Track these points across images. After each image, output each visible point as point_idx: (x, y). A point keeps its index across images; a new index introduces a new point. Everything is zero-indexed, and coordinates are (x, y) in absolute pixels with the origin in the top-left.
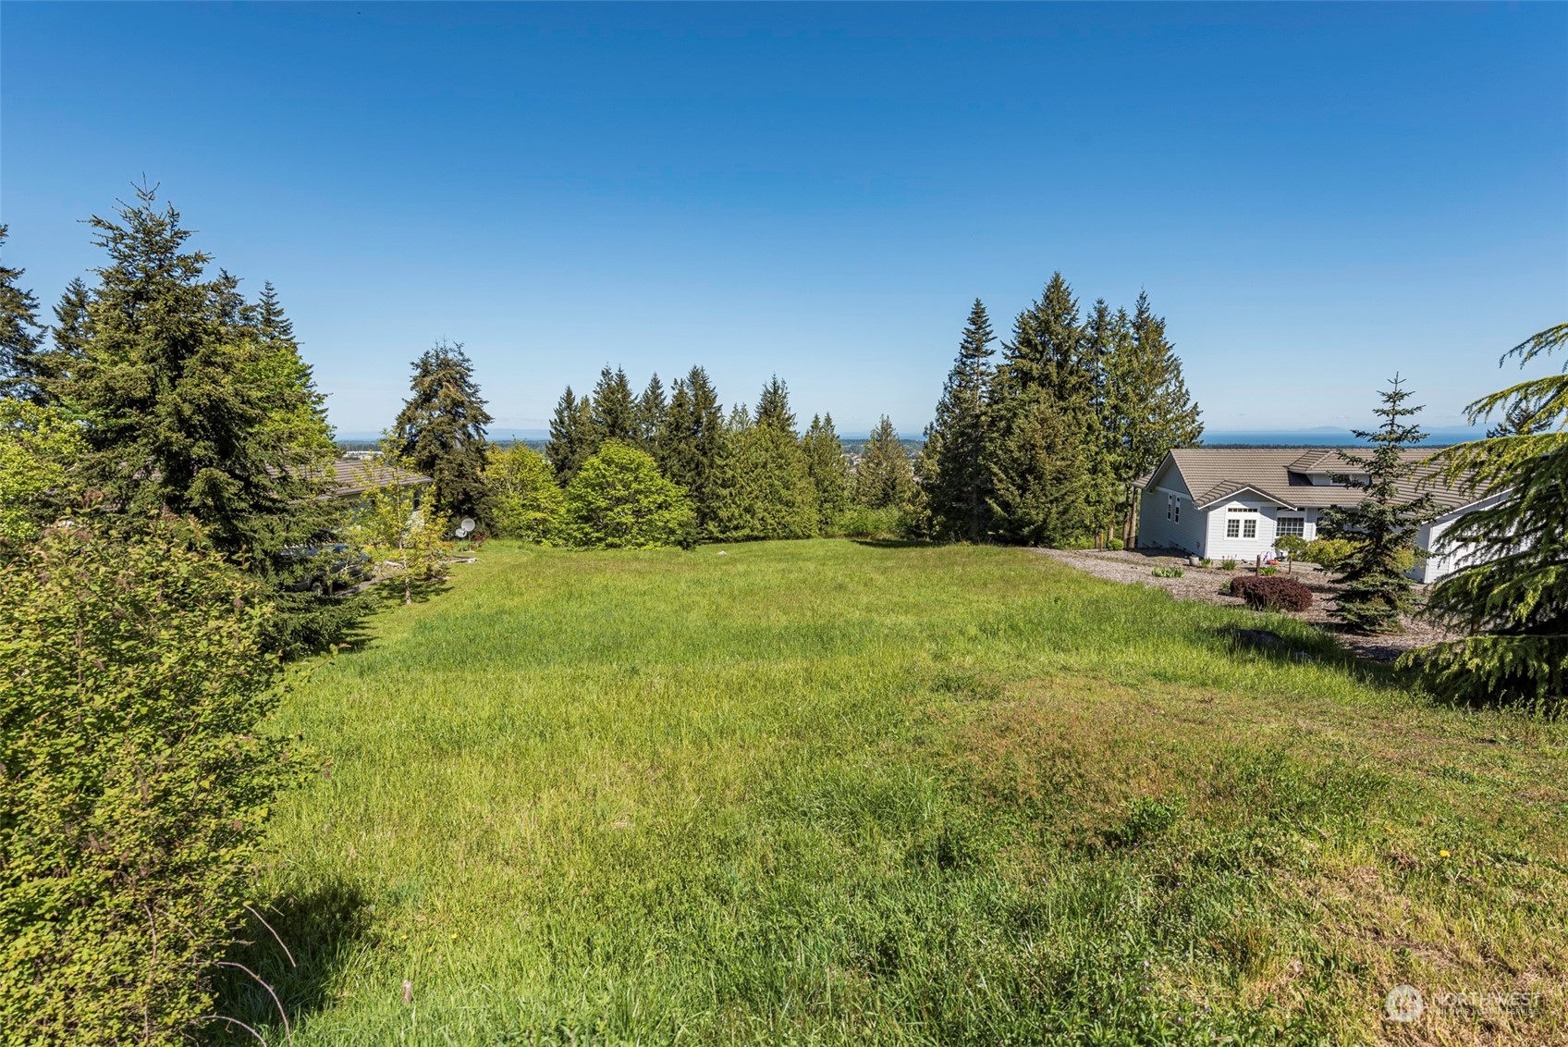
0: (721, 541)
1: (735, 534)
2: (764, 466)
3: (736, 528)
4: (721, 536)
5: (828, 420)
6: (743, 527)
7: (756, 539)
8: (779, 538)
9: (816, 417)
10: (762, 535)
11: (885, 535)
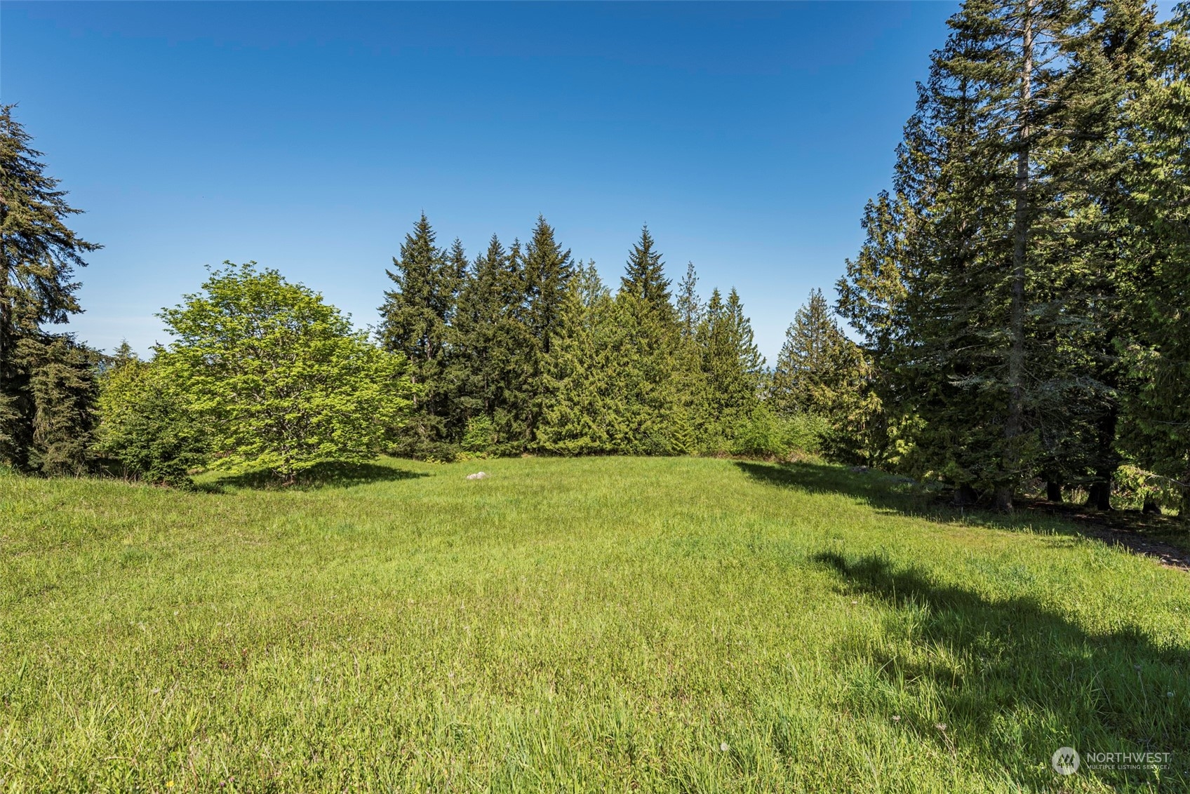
0: (552, 453)
1: (570, 444)
2: (617, 348)
3: (574, 436)
4: (549, 445)
5: (734, 299)
6: (582, 435)
7: (600, 452)
8: (637, 453)
9: (716, 294)
10: (608, 446)
11: (800, 456)
